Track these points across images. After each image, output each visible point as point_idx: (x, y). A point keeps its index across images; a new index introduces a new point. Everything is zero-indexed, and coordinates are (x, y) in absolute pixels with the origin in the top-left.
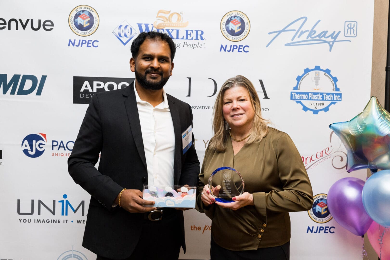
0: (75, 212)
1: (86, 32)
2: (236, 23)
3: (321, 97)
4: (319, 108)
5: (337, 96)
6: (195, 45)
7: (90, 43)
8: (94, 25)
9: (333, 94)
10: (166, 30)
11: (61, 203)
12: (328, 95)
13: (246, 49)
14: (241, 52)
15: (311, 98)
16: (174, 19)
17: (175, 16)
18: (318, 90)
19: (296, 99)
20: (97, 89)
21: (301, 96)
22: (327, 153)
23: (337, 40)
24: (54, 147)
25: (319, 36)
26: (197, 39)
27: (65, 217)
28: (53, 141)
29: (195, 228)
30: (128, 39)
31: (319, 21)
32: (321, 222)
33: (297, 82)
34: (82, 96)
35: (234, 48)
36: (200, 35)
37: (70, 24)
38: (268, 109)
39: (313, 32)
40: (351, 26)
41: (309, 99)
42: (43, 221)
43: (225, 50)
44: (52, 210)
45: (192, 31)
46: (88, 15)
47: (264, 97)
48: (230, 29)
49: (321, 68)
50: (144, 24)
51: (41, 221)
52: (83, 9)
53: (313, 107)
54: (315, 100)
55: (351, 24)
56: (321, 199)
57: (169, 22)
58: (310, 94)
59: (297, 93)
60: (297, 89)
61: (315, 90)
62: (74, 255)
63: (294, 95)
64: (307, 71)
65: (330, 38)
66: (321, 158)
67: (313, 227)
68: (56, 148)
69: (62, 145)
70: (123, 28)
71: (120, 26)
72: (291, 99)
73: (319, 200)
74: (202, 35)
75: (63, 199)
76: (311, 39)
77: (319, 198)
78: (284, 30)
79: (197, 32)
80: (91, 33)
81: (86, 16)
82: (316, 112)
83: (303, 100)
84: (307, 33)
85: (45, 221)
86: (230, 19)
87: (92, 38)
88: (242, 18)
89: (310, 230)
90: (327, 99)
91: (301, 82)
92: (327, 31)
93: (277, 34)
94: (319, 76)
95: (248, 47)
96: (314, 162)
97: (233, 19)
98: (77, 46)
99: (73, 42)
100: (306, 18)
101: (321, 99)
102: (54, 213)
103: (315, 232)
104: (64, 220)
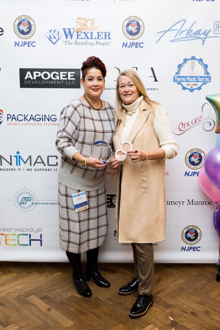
0: (25, 163)
1: (26, 35)
2: (134, 26)
3: (196, 80)
4: (194, 87)
5: (207, 78)
6: (105, 44)
7: (30, 44)
8: (32, 30)
9: (204, 77)
10: (83, 32)
11: (15, 157)
12: (201, 78)
13: (141, 45)
14: (138, 47)
15: (188, 80)
16: (89, 24)
17: (90, 22)
18: (193, 74)
19: (177, 81)
20: (37, 77)
21: (181, 79)
22: (200, 120)
23: (208, 36)
24: (9, 119)
25: (195, 34)
26: (105, 38)
27: (18, 167)
28: (8, 115)
29: (107, 173)
30: (56, 40)
31: (195, 22)
32: (195, 169)
33: (178, 68)
34: (26, 82)
35: (133, 44)
36: (107, 35)
37: (15, 30)
38: (157, 89)
39: (190, 30)
40: (219, 26)
41: (187, 81)
42: (4, 170)
43: (126, 46)
44: (10, 162)
45: (102, 33)
46: (27, 23)
47: (154, 80)
48: (130, 31)
49: (196, 58)
50: (68, 28)
51: (3, 169)
52: (23, 19)
53: (189, 87)
54: (191, 82)
55: (219, 24)
56: (195, 153)
57: (85, 27)
58: (187, 77)
59: (178, 77)
60: (178, 74)
61: (191, 74)
62: (26, 192)
63: (176, 78)
64: (186, 60)
65: (203, 35)
66: (195, 123)
67: (189, 172)
68: (10, 120)
69: (14, 118)
70: (52, 32)
71: (51, 31)
72: (174, 81)
73: (193, 153)
74: (109, 36)
75: (16, 154)
76: (189, 36)
77: (194, 152)
78: (169, 30)
79: (105, 33)
80: (30, 36)
81: (26, 23)
82: (192, 90)
83: (182, 82)
84: (186, 32)
85: (6, 170)
86: (129, 23)
87: (31, 40)
88: (138, 21)
89: (187, 174)
90: (200, 81)
91: (181, 69)
92: (201, 30)
93: (164, 33)
94: (194, 64)
95: (143, 43)
96: (190, 126)
97: (131, 22)
98: (20, 46)
99: (18, 43)
100: (185, 20)
101: (196, 81)
102: (11, 164)
103: (190, 176)
104: (18, 169)
